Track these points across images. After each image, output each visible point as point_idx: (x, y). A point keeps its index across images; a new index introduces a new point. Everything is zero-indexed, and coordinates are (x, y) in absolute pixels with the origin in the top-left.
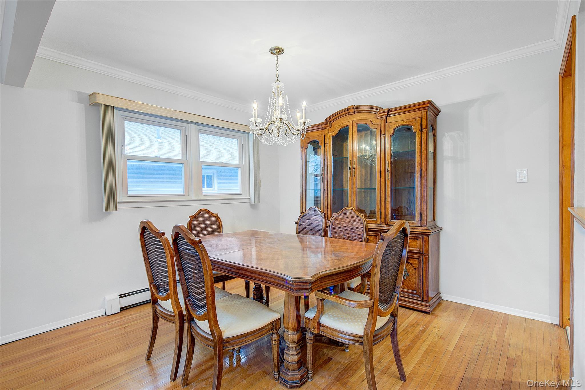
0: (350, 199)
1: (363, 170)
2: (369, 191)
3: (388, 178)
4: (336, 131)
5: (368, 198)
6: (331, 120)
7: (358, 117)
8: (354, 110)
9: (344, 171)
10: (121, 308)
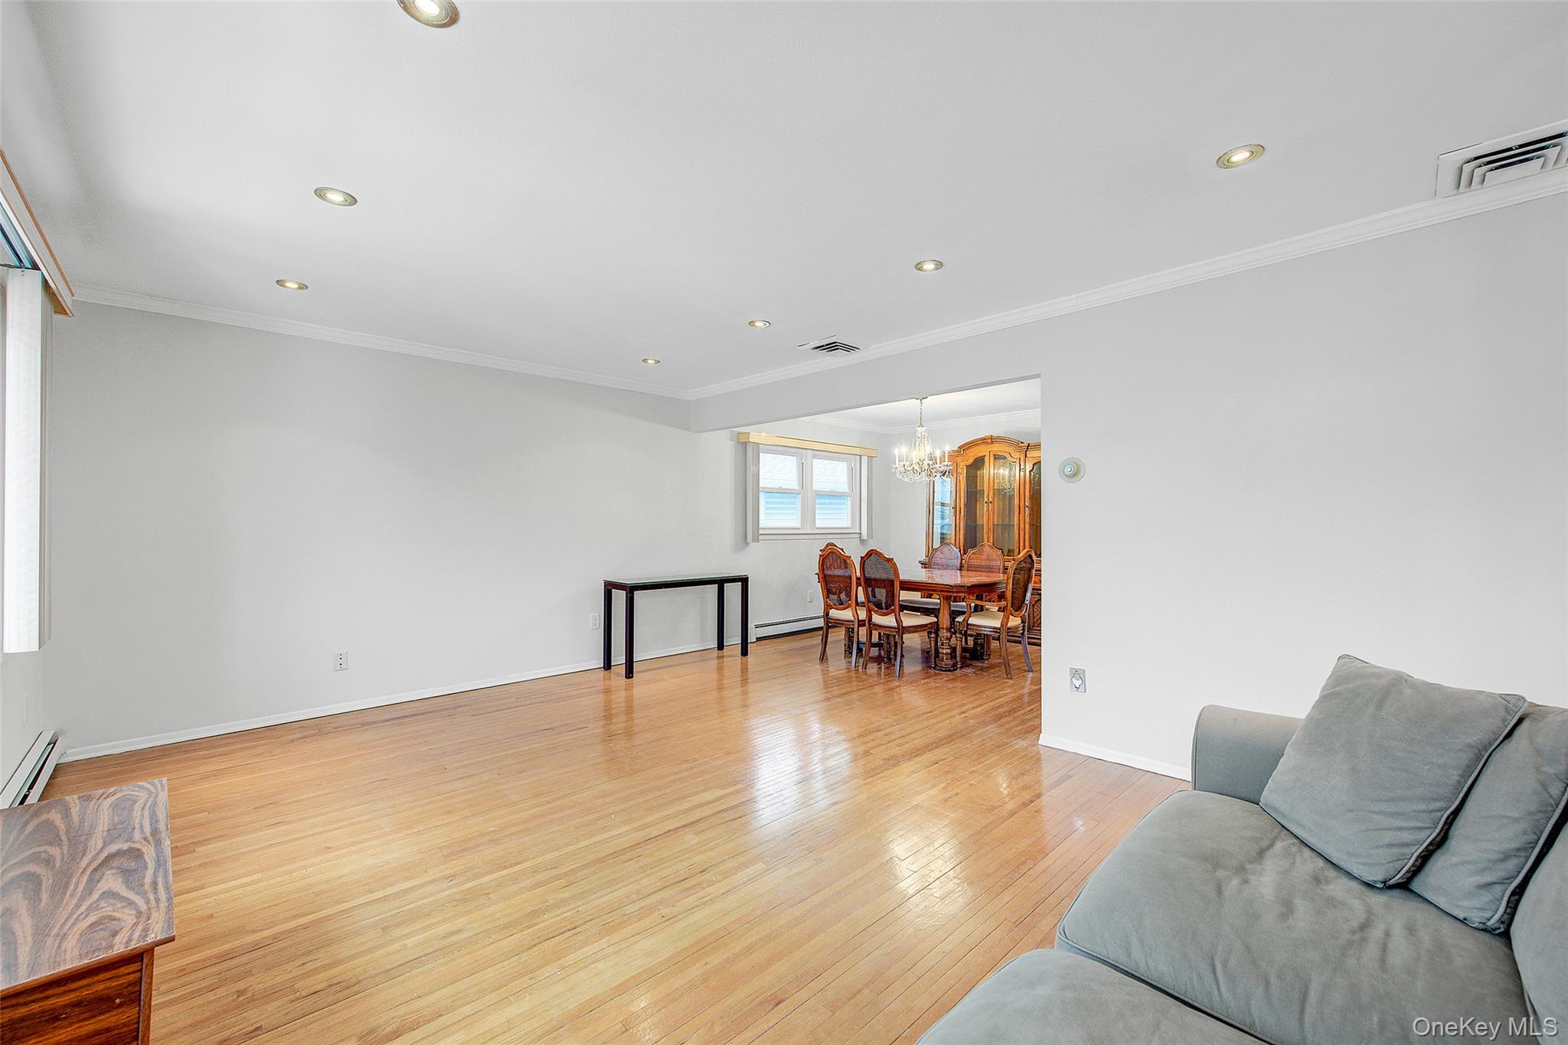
0: (985, 536)
1: (1001, 504)
2: (1007, 527)
3: (1027, 514)
4: (971, 461)
5: (1007, 535)
6: (965, 447)
7: (996, 448)
8: (991, 440)
9: (978, 503)
10: (757, 638)
